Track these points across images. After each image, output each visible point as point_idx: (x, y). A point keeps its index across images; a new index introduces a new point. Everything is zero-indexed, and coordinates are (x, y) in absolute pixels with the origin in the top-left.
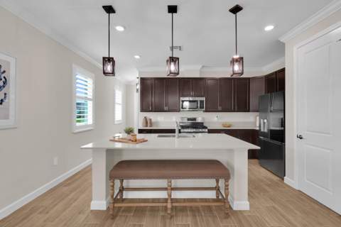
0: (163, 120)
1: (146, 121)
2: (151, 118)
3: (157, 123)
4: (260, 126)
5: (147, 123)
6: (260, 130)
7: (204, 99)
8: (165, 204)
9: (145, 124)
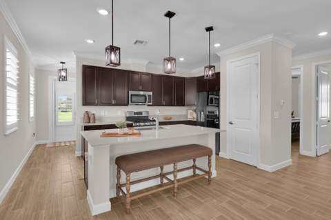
0: (108, 114)
1: (88, 117)
2: (94, 112)
3: (100, 119)
4: (197, 117)
5: (89, 119)
6: (197, 120)
7: (151, 93)
8: (172, 186)
9: (88, 121)
